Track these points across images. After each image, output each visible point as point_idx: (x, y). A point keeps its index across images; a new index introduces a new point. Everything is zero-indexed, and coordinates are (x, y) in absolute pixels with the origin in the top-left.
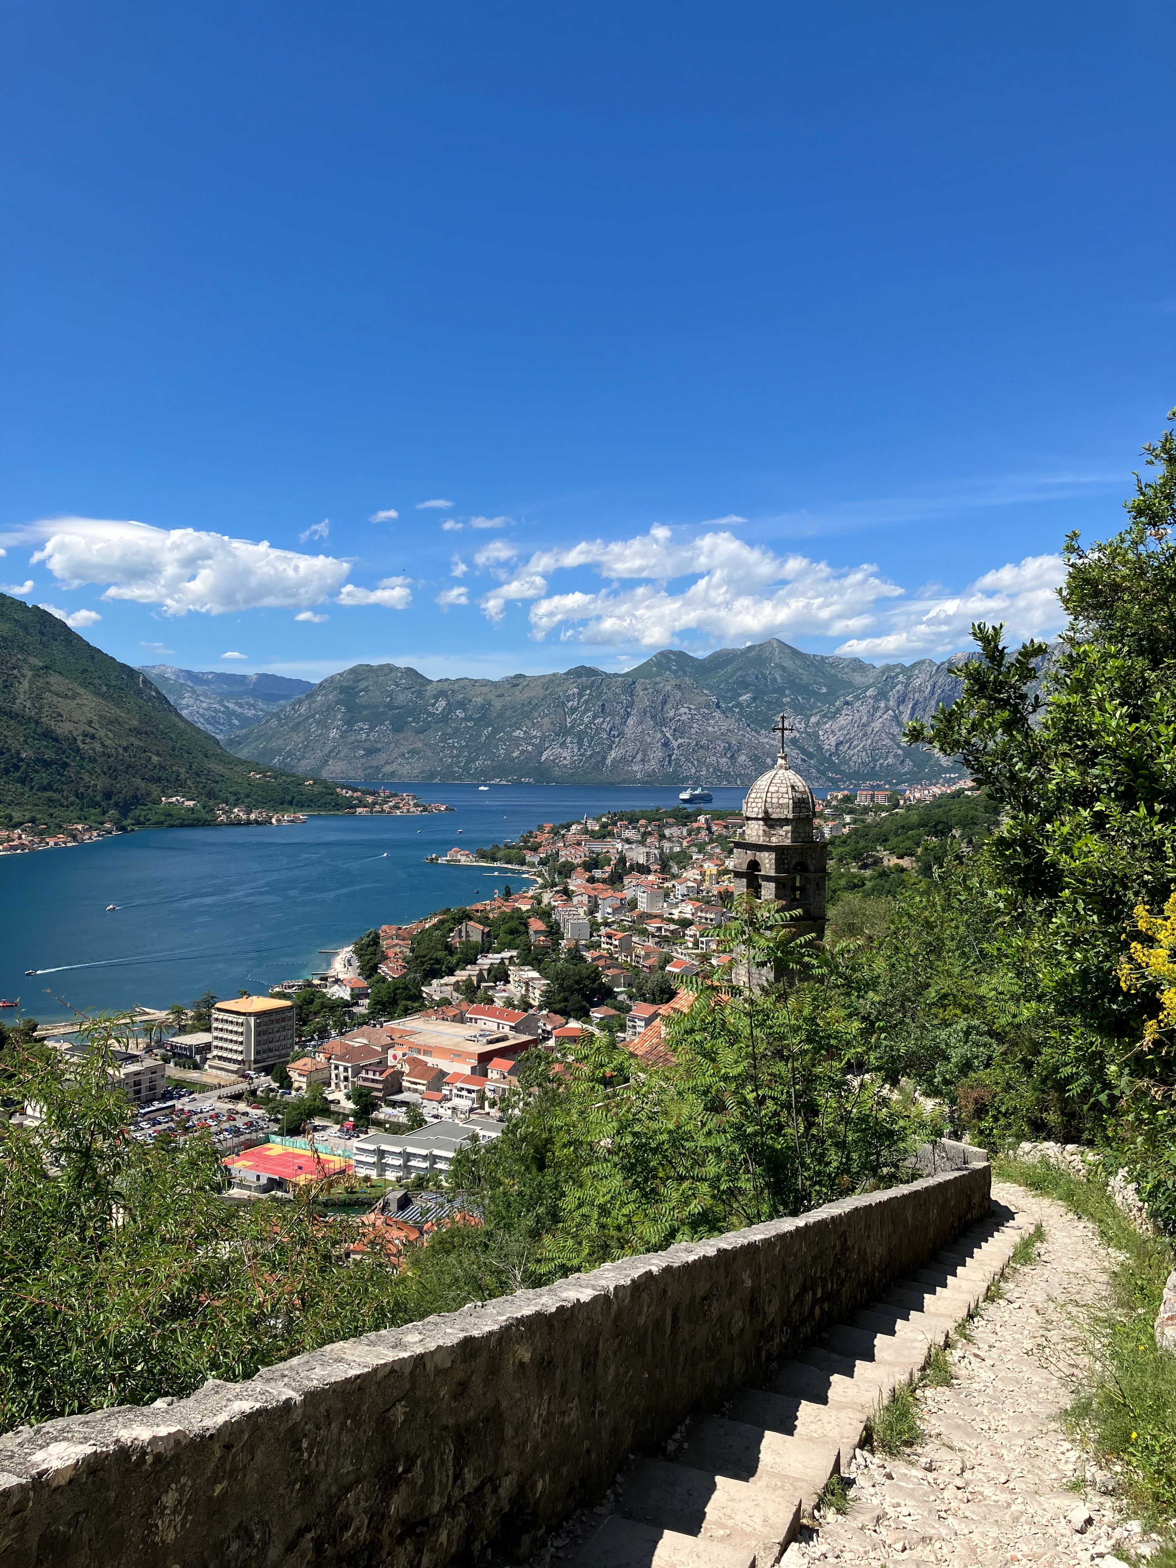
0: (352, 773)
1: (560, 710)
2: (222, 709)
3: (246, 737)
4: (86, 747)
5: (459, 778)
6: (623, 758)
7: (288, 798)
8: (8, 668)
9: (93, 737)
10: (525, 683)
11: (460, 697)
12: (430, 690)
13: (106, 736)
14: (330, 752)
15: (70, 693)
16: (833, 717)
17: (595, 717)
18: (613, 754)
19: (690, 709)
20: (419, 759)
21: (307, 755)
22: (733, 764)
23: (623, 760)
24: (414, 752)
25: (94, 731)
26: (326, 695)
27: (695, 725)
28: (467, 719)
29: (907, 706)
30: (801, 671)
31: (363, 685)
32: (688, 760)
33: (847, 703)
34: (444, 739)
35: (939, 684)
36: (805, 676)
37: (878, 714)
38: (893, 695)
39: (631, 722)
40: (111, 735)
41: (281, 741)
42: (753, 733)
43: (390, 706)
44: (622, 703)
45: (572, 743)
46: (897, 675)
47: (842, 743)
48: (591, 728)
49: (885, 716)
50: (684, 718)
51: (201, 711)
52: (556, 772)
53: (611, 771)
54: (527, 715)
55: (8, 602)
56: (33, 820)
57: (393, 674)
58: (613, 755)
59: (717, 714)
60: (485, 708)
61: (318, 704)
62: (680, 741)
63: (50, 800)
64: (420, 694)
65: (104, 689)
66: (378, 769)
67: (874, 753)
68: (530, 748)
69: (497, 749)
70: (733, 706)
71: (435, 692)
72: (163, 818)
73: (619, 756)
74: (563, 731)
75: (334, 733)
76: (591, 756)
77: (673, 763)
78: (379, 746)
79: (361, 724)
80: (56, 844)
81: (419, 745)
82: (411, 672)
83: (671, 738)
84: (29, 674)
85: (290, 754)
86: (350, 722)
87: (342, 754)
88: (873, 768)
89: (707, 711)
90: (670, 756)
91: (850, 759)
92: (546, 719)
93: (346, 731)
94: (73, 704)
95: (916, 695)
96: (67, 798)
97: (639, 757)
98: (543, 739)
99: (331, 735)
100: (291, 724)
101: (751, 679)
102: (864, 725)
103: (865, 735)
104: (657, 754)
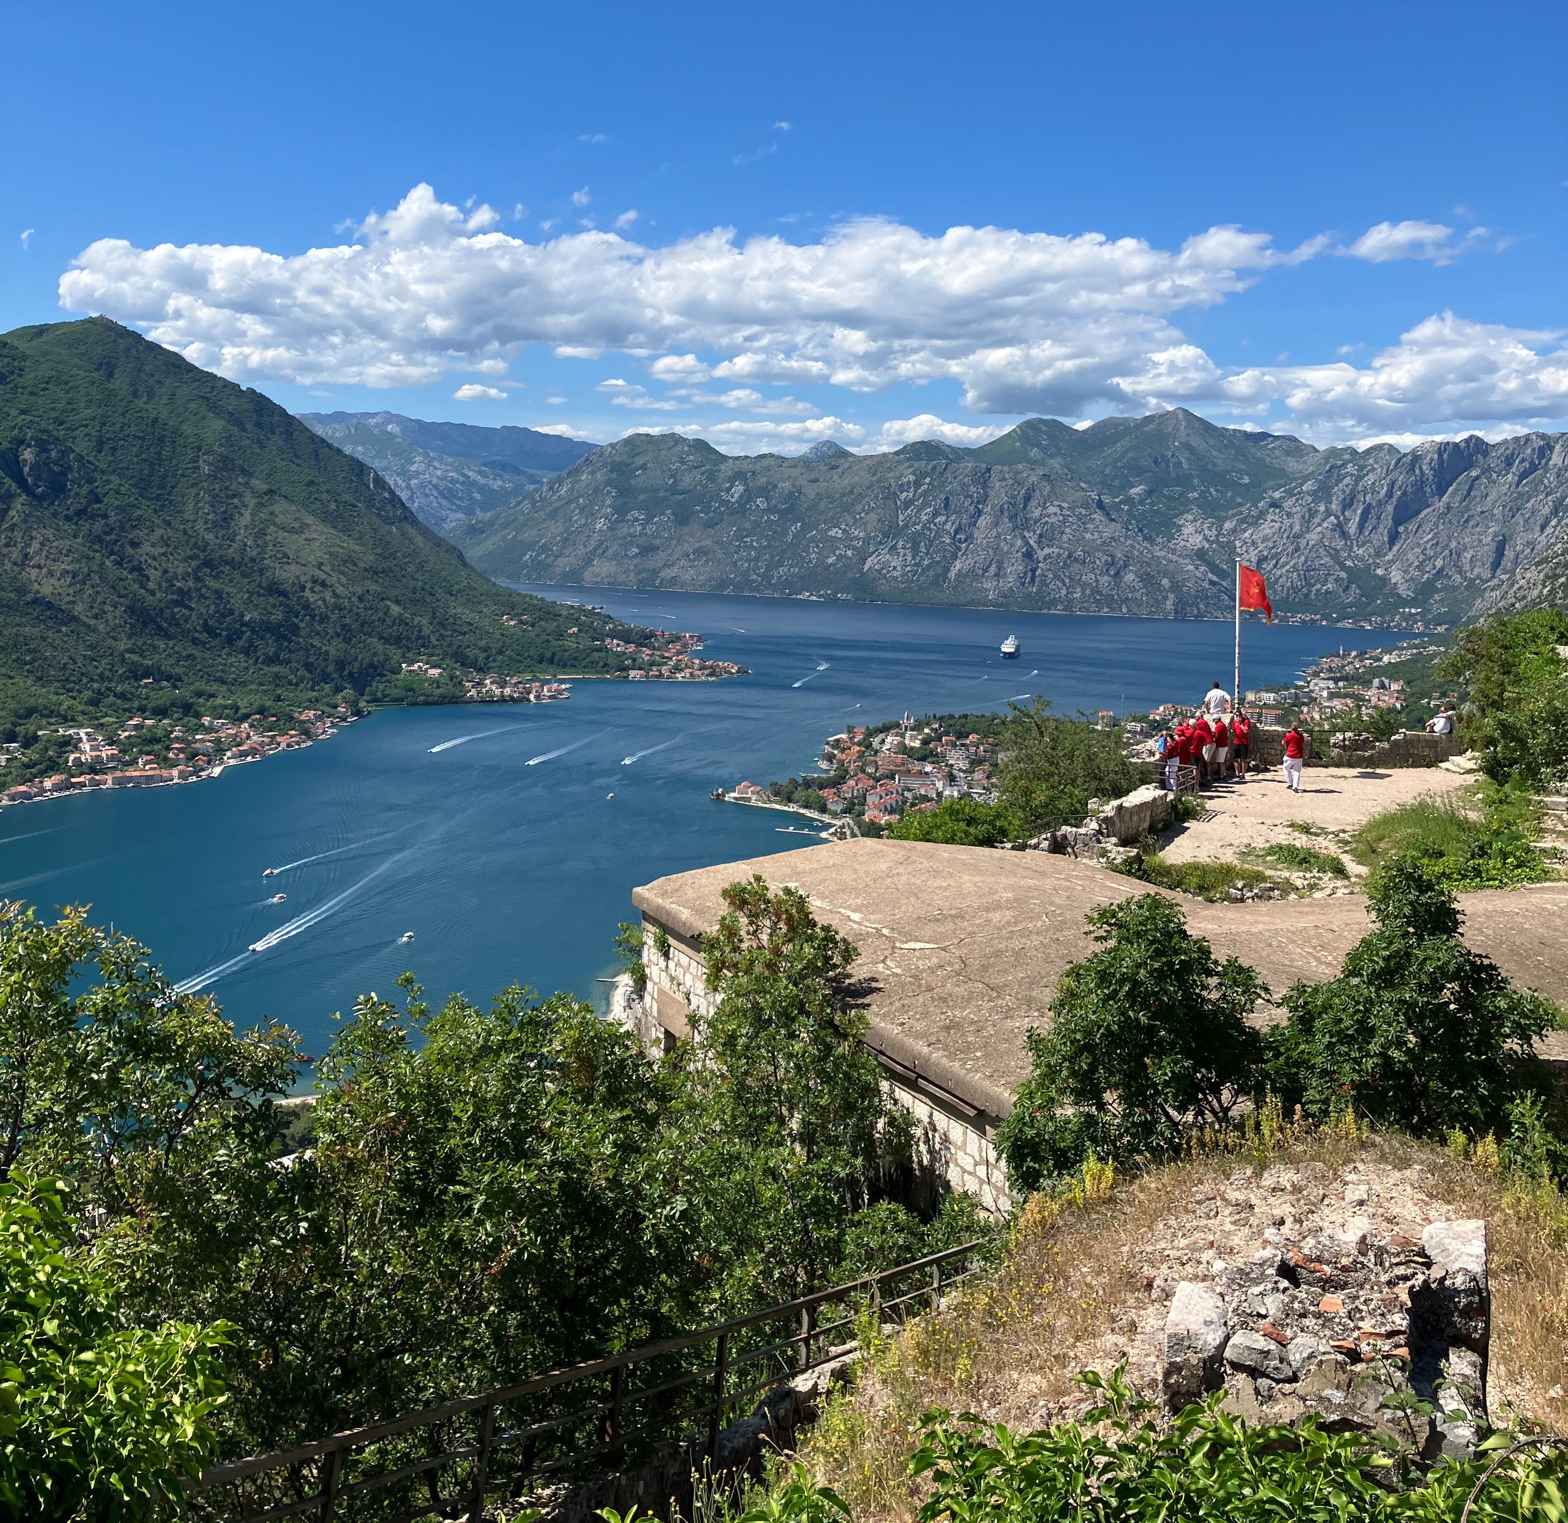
0: (622, 578)
1: (890, 503)
2: (461, 479)
3: (491, 523)
4: (316, 597)
5: (757, 589)
6: (972, 571)
7: (548, 654)
8: (227, 496)
9: (323, 584)
10: (846, 465)
11: (762, 480)
12: (726, 469)
13: (339, 581)
14: (595, 549)
15: (296, 525)
16: (1255, 521)
17: (936, 514)
18: (958, 564)
19: (1062, 508)
20: (707, 562)
21: (566, 552)
22: (1118, 585)
23: (971, 573)
24: (701, 552)
25: (324, 576)
26: (593, 473)
27: (1067, 530)
28: (770, 510)
29: (1355, 511)
30: (1215, 453)
31: (639, 461)
32: (1056, 577)
33: (1275, 505)
34: (739, 536)
35: (1399, 483)
36: (1221, 461)
37: (1317, 520)
38: (1339, 492)
39: (983, 522)
40: (344, 580)
41: (535, 532)
42: (1146, 544)
43: (674, 490)
44: (971, 497)
45: (904, 548)
46: (1344, 465)
47: (1266, 558)
48: (930, 529)
49: (1325, 525)
50: (1053, 519)
51: (435, 481)
52: (883, 586)
53: (954, 588)
54: (847, 509)
55: (220, 384)
56: (262, 711)
57: (678, 448)
58: (958, 566)
59: (1098, 516)
60: (793, 497)
61: (583, 485)
62: (1047, 551)
63: (277, 676)
64: (711, 476)
65: (333, 506)
66: (655, 572)
67: (1307, 574)
68: (849, 553)
69: (808, 554)
70: (1121, 502)
71: (730, 473)
72: (403, 694)
73: (966, 567)
74: (891, 531)
75: (600, 524)
76: (929, 566)
77: (1037, 580)
78: (657, 542)
79: (635, 513)
80: (289, 745)
81: (708, 542)
82: (701, 446)
83: (1035, 546)
84: (252, 502)
85: (545, 548)
86: (621, 510)
87: (610, 553)
88: (1306, 596)
89: (1083, 512)
90: (1033, 571)
91: (1276, 581)
92: (872, 515)
93: (616, 521)
94: (301, 539)
95: (1368, 497)
96: (294, 671)
97: (993, 569)
98: (867, 540)
99: (598, 526)
100: (549, 510)
101: (1147, 463)
102: (1297, 536)
103: (1297, 550)
104: (1014, 568)
